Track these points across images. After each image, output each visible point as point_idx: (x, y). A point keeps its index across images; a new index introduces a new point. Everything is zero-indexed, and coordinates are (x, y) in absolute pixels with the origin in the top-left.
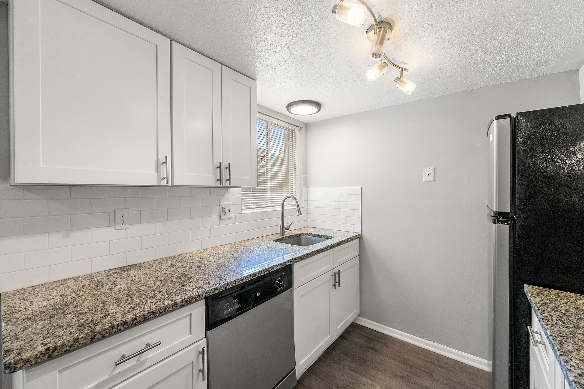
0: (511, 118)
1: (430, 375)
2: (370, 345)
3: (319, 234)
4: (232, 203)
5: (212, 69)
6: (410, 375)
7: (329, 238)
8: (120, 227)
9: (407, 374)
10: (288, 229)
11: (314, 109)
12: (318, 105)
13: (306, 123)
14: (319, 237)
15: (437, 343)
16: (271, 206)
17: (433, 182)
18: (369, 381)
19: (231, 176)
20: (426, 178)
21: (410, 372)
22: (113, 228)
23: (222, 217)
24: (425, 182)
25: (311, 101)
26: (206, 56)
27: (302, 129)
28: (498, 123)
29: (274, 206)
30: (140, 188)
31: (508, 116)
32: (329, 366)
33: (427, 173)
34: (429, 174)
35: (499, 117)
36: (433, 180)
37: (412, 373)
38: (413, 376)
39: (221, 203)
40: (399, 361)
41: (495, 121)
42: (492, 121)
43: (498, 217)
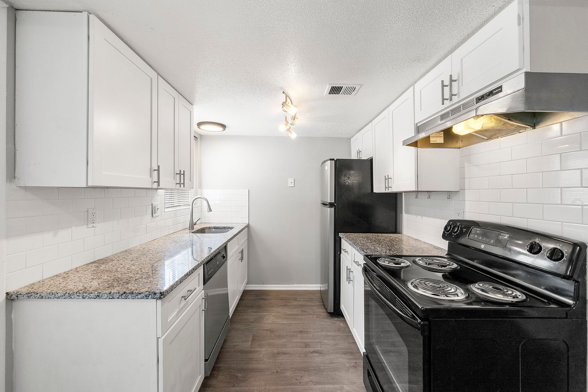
0: (335, 161)
1: (296, 300)
2: (259, 298)
3: (220, 226)
4: (159, 203)
5: (174, 97)
6: (286, 303)
7: (232, 228)
8: (91, 225)
9: (285, 303)
10: (195, 224)
11: (220, 129)
12: (224, 126)
13: (200, 135)
14: (220, 229)
16: (179, 206)
17: (293, 187)
18: (267, 313)
19: (185, 181)
20: (290, 185)
21: (286, 302)
22: (86, 227)
23: (154, 215)
24: (289, 187)
25: (222, 124)
26: (171, 85)
27: (199, 139)
28: (330, 162)
29: (181, 205)
30: (103, 189)
31: (333, 160)
32: (240, 316)
33: (290, 182)
35: (331, 160)
37: (287, 302)
38: (288, 303)
39: (153, 203)
40: (279, 300)
41: (329, 161)
42: (327, 160)
43: (331, 205)
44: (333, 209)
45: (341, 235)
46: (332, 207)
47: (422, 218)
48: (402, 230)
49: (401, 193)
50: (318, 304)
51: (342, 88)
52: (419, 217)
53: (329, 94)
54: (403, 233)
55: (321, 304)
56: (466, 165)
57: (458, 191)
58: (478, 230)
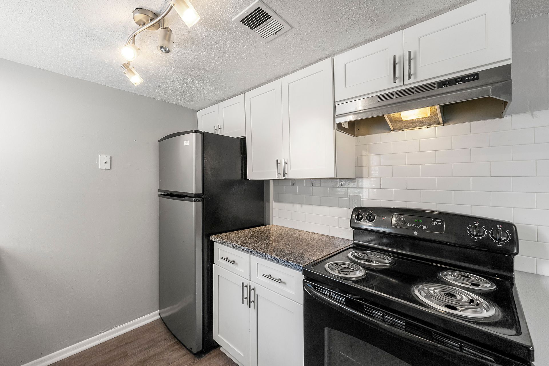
0: (202, 134)
15: (115, 328)
17: (110, 170)
20: (102, 166)
24: (101, 170)
28: (197, 135)
31: (200, 132)
33: (103, 161)
34: (105, 162)
35: (197, 132)
36: (110, 168)
41: (194, 133)
42: (191, 132)
43: (196, 197)
44: (200, 203)
45: (212, 238)
46: (199, 200)
47: (302, 206)
48: (269, 221)
49: (268, 181)
50: (169, 344)
51: (269, 18)
52: (297, 206)
53: (241, 21)
54: (271, 223)
55: (172, 342)
56: (364, 153)
57: (354, 179)
58: (402, 217)
